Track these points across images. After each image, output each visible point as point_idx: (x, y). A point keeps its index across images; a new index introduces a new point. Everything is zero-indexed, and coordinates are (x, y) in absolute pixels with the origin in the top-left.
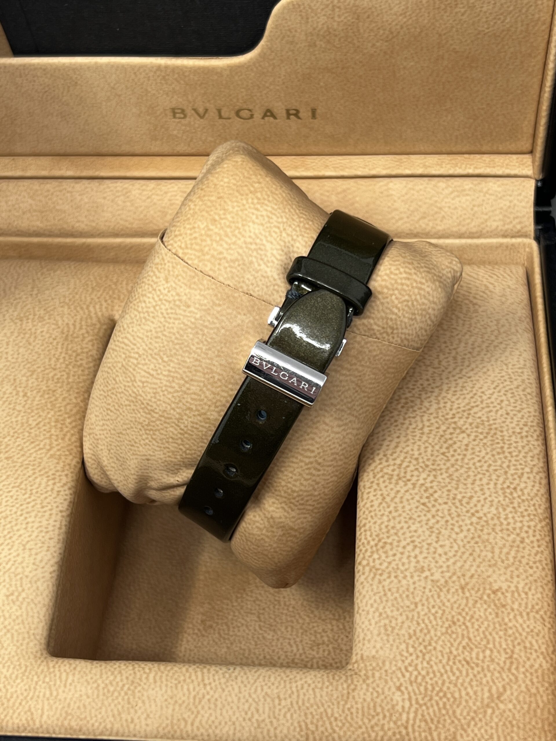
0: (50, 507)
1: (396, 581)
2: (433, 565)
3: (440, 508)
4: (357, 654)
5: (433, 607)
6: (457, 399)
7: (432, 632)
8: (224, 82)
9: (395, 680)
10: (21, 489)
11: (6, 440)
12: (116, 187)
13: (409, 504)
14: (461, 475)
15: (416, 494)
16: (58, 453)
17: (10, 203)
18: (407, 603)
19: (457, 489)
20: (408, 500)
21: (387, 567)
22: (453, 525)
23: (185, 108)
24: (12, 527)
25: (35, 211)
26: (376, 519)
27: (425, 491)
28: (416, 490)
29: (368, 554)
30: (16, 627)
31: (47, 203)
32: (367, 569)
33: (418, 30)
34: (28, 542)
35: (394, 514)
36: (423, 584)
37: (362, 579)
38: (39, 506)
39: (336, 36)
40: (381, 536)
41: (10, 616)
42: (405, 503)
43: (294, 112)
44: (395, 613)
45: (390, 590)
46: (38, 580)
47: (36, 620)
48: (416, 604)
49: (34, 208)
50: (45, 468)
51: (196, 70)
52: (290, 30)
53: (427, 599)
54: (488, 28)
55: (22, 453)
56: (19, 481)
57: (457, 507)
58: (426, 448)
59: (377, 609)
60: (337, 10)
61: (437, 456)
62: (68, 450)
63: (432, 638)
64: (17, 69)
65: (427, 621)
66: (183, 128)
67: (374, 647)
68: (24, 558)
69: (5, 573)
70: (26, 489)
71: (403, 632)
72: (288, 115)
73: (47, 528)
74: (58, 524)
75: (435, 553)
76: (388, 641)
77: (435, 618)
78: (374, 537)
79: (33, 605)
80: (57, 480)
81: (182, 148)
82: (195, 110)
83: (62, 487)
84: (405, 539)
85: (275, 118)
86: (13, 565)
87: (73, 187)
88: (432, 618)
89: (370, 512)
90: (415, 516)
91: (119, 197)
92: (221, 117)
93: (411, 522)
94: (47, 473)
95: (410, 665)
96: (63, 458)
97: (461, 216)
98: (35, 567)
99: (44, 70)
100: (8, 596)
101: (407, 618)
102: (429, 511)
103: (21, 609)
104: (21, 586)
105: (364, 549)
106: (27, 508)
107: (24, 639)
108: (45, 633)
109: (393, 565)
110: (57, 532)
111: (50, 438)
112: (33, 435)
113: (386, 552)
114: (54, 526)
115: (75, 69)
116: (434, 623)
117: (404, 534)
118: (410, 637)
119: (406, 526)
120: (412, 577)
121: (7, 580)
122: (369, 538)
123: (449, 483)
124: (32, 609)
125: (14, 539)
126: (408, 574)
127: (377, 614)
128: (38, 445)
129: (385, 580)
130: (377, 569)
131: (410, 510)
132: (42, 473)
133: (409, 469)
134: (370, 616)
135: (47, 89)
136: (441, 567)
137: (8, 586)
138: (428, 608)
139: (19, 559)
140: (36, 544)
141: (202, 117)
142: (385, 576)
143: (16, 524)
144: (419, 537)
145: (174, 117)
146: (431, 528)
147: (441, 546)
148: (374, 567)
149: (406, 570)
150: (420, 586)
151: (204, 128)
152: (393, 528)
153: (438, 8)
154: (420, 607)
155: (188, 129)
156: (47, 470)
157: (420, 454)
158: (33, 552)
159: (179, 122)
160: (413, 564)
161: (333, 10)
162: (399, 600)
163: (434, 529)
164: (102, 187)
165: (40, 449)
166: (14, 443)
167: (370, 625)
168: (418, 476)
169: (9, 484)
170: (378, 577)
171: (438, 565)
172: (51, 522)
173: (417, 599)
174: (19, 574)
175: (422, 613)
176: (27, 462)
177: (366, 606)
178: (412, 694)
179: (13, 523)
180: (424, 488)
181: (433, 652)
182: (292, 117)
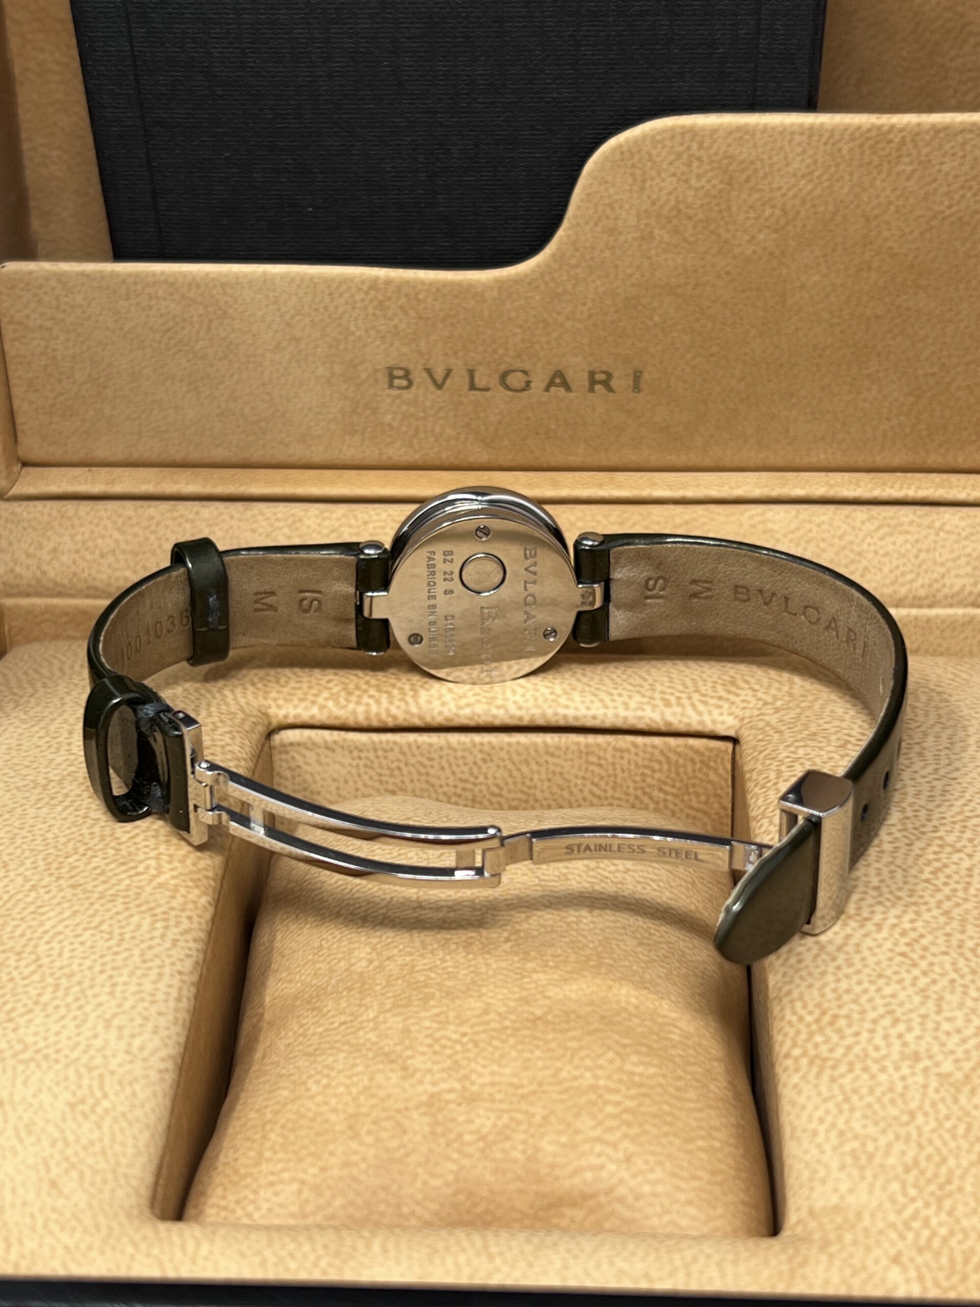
0: (158, 962)
1: (865, 1076)
2: (936, 1049)
3: (936, 960)
4: (798, 1209)
5: (947, 1118)
6: (939, 806)
7: (952, 1162)
8: (486, 313)
9: (886, 1245)
10: (102, 932)
11: (70, 860)
12: (275, 514)
13: (875, 955)
14: (967, 912)
15: (885, 939)
16: (173, 882)
17: (79, 538)
18: (894, 1112)
19: (963, 932)
20: (870, 949)
21: (845, 1055)
22: (964, 986)
23: (411, 367)
24: (83, 992)
25: (123, 552)
26: (810, 980)
27: (904, 933)
28: (884, 933)
29: (803, 1036)
30: (90, 1160)
31: (147, 539)
32: (804, 1062)
33: (831, 207)
34: (115, 1015)
35: (847, 970)
36: (920, 1079)
37: (796, 1079)
38: (137, 959)
39: (689, 218)
40: (826, 1005)
41: (77, 1141)
42: (866, 953)
43: (602, 377)
44: (872, 1130)
45: (855, 1091)
46: (136, 1080)
47: (130, 1151)
48: (912, 1115)
49: (124, 546)
50: (147, 902)
51: (438, 289)
52: (611, 206)
53: (934, 1105)
54: (950, 207)
55: (103, 878)
56: (97, 919)
57: (968, 960)
58: (892, 872)
59: (833, 1125)
60: (696, 164)
61: (916, 884)
62: (192, 880)
63: (951, 1172)
64: (124, 281)
65: (938, 1143)
66: (404, 408)
67: (836, 1190)
68: (106, 1041)
69: (67, 1066)
70: (110, 933)
71: (891, 1160)
72: (593, 382)
73: (152, 995)
74: (174, 993)
75: (937, 1029)
76: (863, 1178)
77: (954, 1137)
78: (811, 1007)
79: (123, 1124)
80: (172, 923)
81: (397, 453)
82: (429, 371)
83: (182, 934)
84: (874, 1008)
85: (568, 388)
86: (85, 1052)
87: (197, 513)
88: (947, 1136)
89: (797, 971)
90: (889, 972)
91: (280, 528)
92: (473, 387)
93: (881, 982)
94: (151, 909)
95: (914, 1217)
96: (183, 891)
97: (897, 567)
98: (128, 1058)
99: (172, 285)
100: (72, 1106)
101: (898, 1137)
102: (914, 965)
103: (99, 1127)
104: (102, 1087)
105: (792, 1032)
106: (114, 961)
107: (105, 1181)
108: (149, 1179)
109: (857, 1050)
110: (172, 1004)
111: (157, 858)
112: (124, 853)
113: (839, 1031)
114: (167, 994)
115: (225, 284)
116: (953, 1144)
117: (871, 1000)
118: (907, 1170)
119: (873, 988)
120: (897, 1068)
121: (73, 1077)
122: (803, 1012)
123: (946, 924)
124: (122, 1130)
125: (88, 1008)
126: (888, 1063)
127: (834, 1134)
128: (135, 868)
129: (842, 1076)
130: (825, 1060)
131: (878, 963)
132: (144, 908)
133: (864, 904)
134: (820, 1139)
135: (171, 324)
136: (952, 1052)
137: (73, 1087)
138: (937, 1119)
139: (98, 1043)
140: (132, 1020)
141: (439, 386)
142: (843, 1069)
143: (91, 987)
144: (901, 1004)
145: (391, 386)
146: (923, 990)
147: (948, 1019)
148: (817, 1056)
149: (885, 1057)
150: (915, 1083)
151: (441, 408)
152: (848, 991)
153: (869, 164)
154: (920, 1120)
155: (412, 410)
156: (152, 905)
157: (882, 881)
158: (126, 1032)
159: (398, 396)
160: (897, 1047)
161: (689, 165)
162: (877, 1107)
163: (929, 993)
164: (249, 514)
165: (138, 874)
166: (87, 864)
167: (822, 1152)
168: (883, 913)
169: (77, 925)
170: (827, 1072)
171: (946, 1049)
172: (162, 986)
173: (913, 1106)
174: (96, 1067)
175: (926, 1129)
176: (112, 892)
177: (810, 1120)
178: (924, 1270)
179: (86, 984)
180: (898, 930)
181: (958, 1196)
182: (598, 387)
